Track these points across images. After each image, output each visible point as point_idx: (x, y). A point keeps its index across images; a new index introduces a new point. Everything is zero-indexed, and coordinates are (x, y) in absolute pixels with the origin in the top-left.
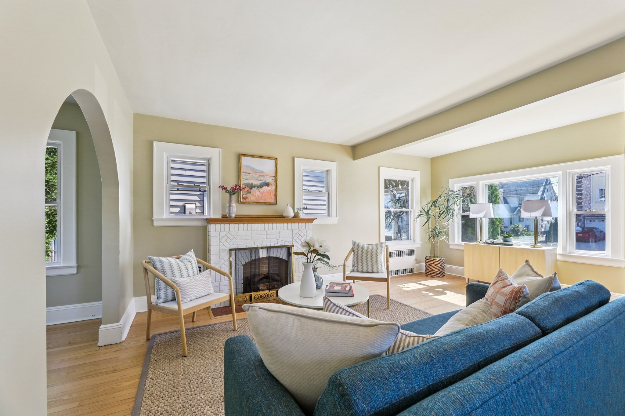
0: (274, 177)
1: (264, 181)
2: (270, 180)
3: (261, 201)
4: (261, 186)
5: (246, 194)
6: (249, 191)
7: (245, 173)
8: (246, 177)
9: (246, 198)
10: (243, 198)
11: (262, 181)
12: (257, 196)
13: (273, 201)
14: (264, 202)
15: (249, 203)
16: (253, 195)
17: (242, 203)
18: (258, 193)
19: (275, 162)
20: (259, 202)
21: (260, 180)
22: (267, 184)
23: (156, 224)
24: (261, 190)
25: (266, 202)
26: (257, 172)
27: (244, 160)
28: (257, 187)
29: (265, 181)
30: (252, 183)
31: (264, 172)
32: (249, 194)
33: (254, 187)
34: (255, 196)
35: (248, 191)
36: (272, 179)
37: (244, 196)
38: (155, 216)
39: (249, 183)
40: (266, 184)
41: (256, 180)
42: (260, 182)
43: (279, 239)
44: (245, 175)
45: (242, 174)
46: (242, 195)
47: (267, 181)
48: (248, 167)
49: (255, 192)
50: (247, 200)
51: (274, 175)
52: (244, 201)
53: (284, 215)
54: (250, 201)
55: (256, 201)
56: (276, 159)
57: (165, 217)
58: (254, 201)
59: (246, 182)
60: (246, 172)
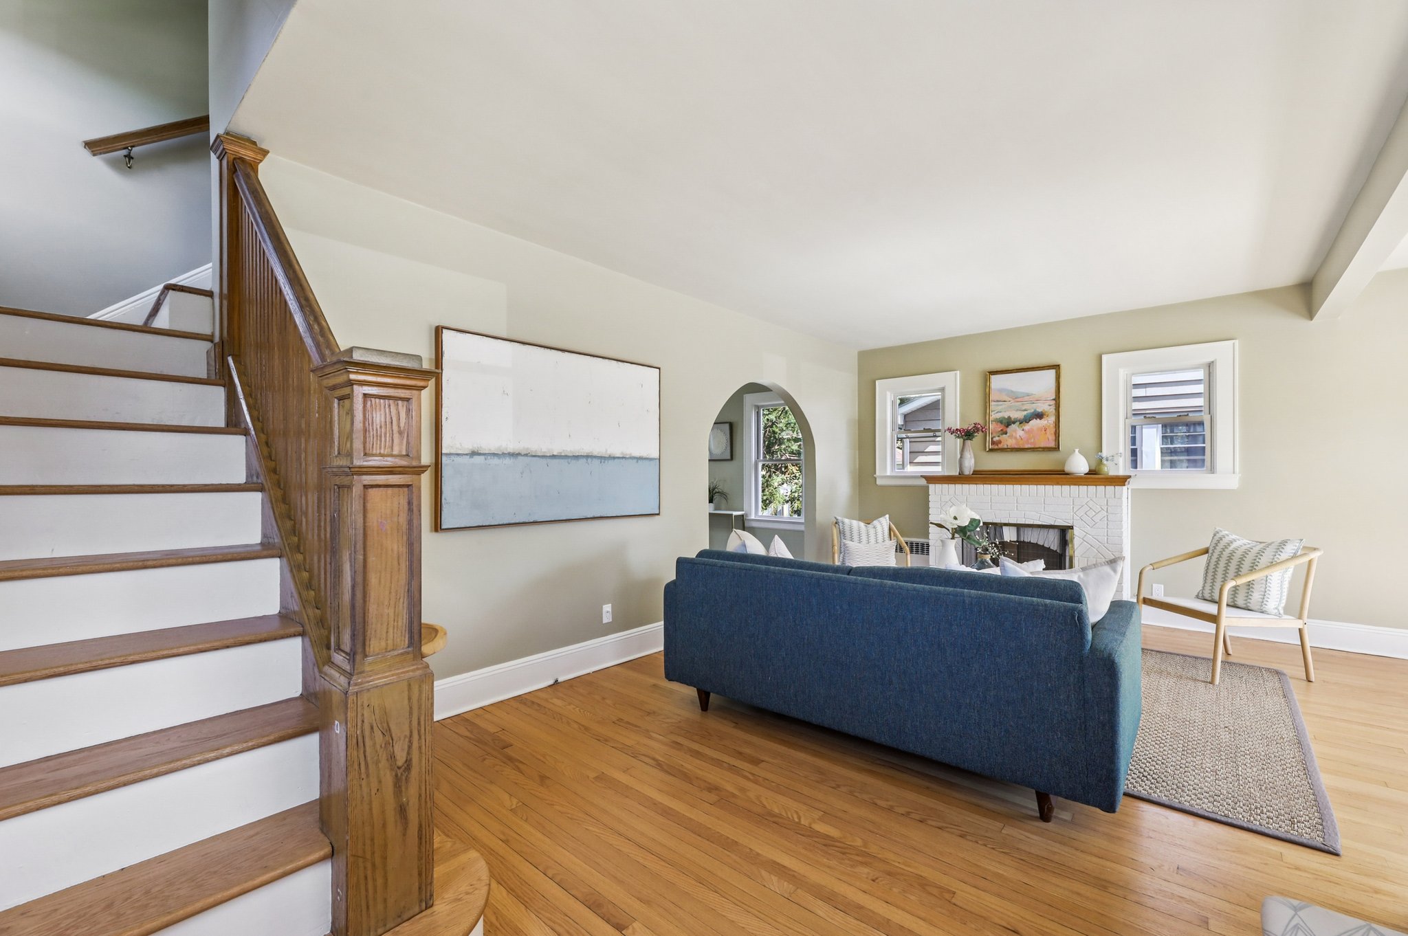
0: (1053, 400)
1: (1033, 411)
2: (1046, 407)
3: (1026, 446)
4: (1026, 420)
5: (999, 436)
6: (1004, 430)
7: (998, 401)
8: (1000, 408)
9: (1000, 442)
10: (993, 443)
11: (1029, 411)
12: (1018, 437)
13: (1052, 444)
14: (1033, 446)
15: (1003, 450)
16: (1011, 437)
17: (991, 450)
18: (1020, 433)
19: (1056, 372)
20: (1022, 447)
21: (1025, 410)
22: (1040, 416)
23: (879, 482)
24: (1027, 427)
25: (1037, 446)
26: (1016, 397)
27: (997, 382)
28: (1018, 423)
29: (1035, 410)
30: (1009, 418)
31: (1032, 394)
32: (1004, 435)
33: (1014, 423)
34: (1016, 438)
35: (1002, 430)
36: (1050, 405)
37: (996, 439)
38: (878, 473)
39: (1004, 418)
40: (1036, 415)
41: (1017, 410)
42: (1026, 412)
43: (1043, 512)
44: (998, 405)
45: (992, 403)
46: (992, 439)
47: (1039, 410)
48: (1001, 391)
49: (1015, 431)
50: (1000, 446)
51: (1054, 397)
52: (996, 447)
53: (1067, 469)
54: (1005, 447)
55: (1016, 447)
56: (1056, 367)
57: (889, 473)
58: (1013, 446)
59: (999, 416)
60: (999, 399)
